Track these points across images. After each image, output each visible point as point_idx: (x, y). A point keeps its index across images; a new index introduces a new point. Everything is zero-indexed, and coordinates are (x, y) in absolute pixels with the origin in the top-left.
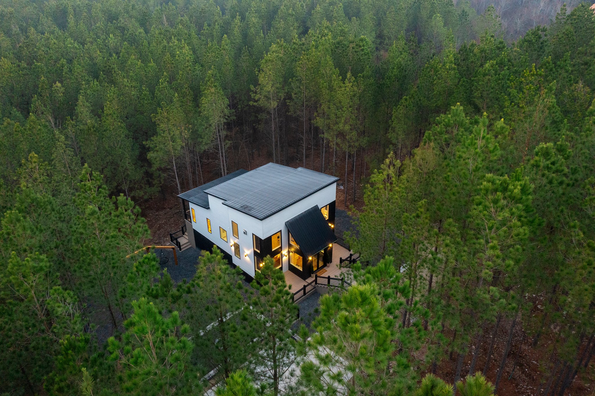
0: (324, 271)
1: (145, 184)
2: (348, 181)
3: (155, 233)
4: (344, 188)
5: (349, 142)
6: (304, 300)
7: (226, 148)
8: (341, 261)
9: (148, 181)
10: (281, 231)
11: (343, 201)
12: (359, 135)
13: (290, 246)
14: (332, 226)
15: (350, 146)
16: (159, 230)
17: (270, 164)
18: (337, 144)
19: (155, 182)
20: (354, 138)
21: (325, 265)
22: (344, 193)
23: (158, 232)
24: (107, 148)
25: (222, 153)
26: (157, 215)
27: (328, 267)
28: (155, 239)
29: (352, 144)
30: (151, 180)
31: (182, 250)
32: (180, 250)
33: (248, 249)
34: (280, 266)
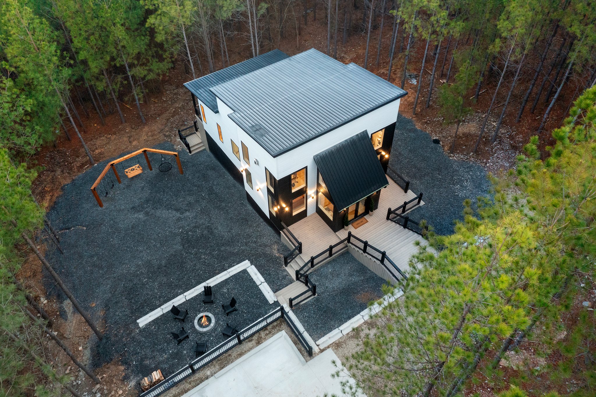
0: (364, 221)
1: (153, 56)
2: (426, 73)
3: (168, 120)
4: (418, 82)
5: (433, 26)
6: (329, 263)
7: (259, 15)
8: (390, 212)
9: (156, 52)
10: (306, 168)
11: (412, 103)
12: (451, 16)
13: (319, 185)
14: (387, 156)
15: (434, 32)
16: (173, 116)
17: (312, 52)
18: (416, 27)
19: (166, 55)
20: (442, 22)
21: (366, 212)
22: (416, 92)
23: (172, 120)
24: (92, 6)
25: (253, 22)
26: (175, 94)
27: (371, 215)
28: (167, 129)
29: (438, 29)
30: (160, 52)
31: (192, 153)
32: (190, 152)
33: (261, 182)
34: (304, 209)
